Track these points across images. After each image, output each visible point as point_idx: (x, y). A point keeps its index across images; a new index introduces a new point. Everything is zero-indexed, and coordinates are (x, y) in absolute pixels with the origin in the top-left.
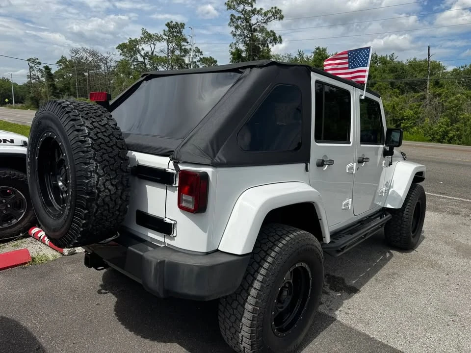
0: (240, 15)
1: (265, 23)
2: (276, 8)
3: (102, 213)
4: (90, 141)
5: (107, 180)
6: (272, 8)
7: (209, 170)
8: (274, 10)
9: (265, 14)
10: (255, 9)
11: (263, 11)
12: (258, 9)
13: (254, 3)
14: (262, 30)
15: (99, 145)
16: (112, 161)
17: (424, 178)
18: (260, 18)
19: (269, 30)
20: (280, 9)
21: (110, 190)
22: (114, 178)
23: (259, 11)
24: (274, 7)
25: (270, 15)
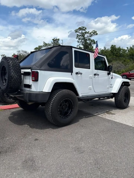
0: (80, 34)
1: (90, 37)
2: (94, 31)
3: (14, 82)
4: (12, 65)
5: (15, 74)
6: (93, 31)
7: (39, 71)
8: (94, 32)
9: (90, 33)
10: (86, 32)
11: (89, 33)
12: (87, 31)
13: (86, 30)
14: (89, 40)
15: (14, 66)
16: (17, 70)
17: (130, 85)
18: (88, 35)
19: (92, 39)
20: (96, 31)
21: (16, 77)
22: (17, 74)
23: (88, 32)
25: (92, 33)
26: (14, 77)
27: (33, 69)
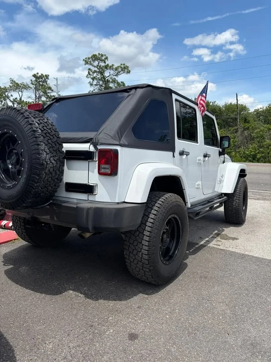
0: (96, 69)
1: (116, 75)
2: (124, 64)
4: (40, 131)
5: (51, 157)
6: (121, 64)
8: (123, 66)
9: (116, 69)
10: (108, 65)
11: (114, 67)
12: (110, 65)
13: (106, 61)
14: (114, 81)
15: (45, 134)
16: (54, 145)
17: (246, 175)
18: (112, 72)
19: (119, 81)
20: (127, 65)
21: (53, 164)
22: (55, 156)
23: (111, 67)
24: (123, 63)
25: (120, 70)
26: (47, 164)
27: (102, 144)
